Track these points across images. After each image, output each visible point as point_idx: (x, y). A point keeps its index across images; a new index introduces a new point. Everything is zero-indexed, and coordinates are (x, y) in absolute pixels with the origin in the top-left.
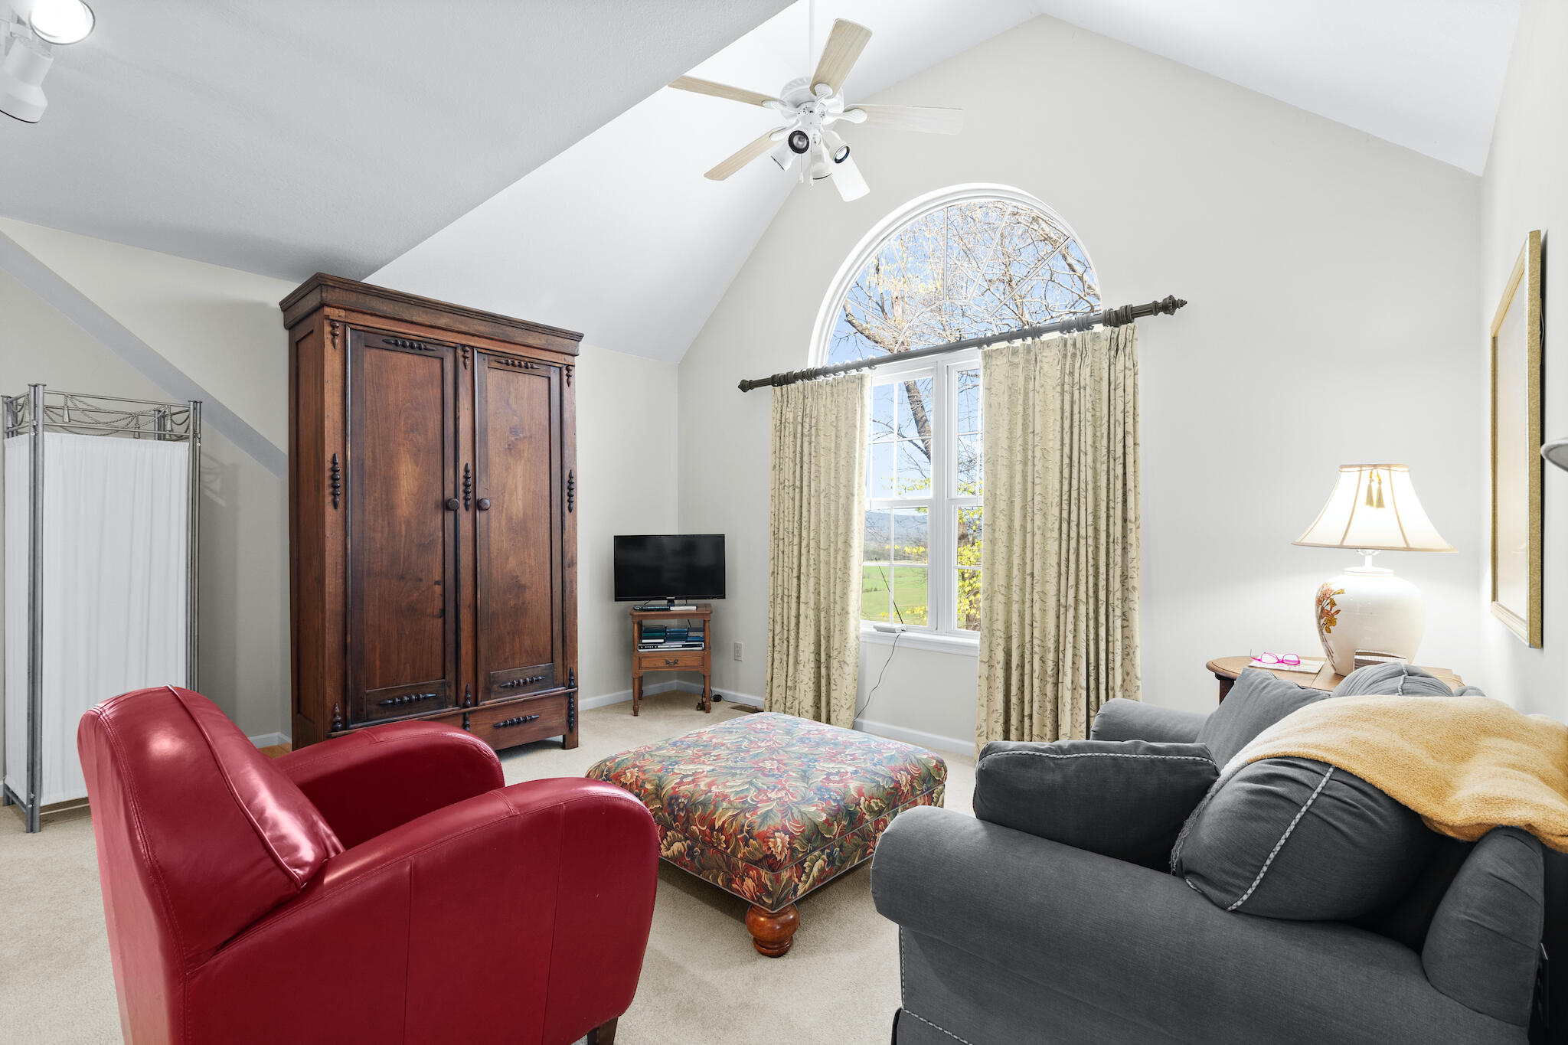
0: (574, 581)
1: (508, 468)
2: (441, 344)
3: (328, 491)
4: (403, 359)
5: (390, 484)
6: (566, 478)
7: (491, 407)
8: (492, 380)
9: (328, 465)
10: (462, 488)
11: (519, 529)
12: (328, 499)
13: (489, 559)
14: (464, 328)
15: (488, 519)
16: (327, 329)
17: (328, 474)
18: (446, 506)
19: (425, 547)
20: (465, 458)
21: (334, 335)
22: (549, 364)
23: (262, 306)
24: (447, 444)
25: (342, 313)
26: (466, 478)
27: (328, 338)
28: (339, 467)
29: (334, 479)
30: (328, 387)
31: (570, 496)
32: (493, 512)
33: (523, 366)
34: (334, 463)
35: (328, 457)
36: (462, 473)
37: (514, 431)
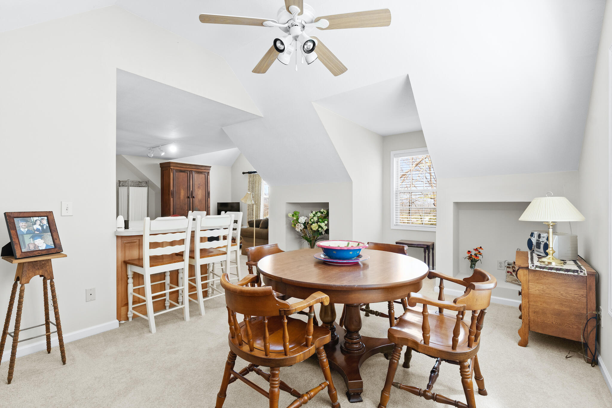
0: (210, 210)
1: (198, 191)
2: (188, 171)
3: (171, 195)
4: (182, 174)
5: (180, 194)
6: (208, 192)
7: (195, 180)
8: (195, 175)
9: (171, 191)
10: (191, 194)
11: (200, 201)
12: (171, 196)
13: (195, 207)
14: (191, 168)
15: (195, 199)
16: (171, 170)
17: (171, 193)
18: (188, 197)
19: (185, 204)
20: (191, 189)
21: (172, 171)
22: (205, 172)
23: (157, 164)
24: (188, 187)
25: (173, 167)
26: (191, 193)
27: (171, 171)
28: (173, 191)
29: (172, 193)
30: (171, 179)
31: (209, 195)
32: (195, 198)
33: (201, 173)
34: (172, 191)
35: (171, 190)
36: (191, 192)
37: (199, 184)
